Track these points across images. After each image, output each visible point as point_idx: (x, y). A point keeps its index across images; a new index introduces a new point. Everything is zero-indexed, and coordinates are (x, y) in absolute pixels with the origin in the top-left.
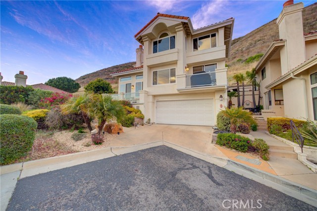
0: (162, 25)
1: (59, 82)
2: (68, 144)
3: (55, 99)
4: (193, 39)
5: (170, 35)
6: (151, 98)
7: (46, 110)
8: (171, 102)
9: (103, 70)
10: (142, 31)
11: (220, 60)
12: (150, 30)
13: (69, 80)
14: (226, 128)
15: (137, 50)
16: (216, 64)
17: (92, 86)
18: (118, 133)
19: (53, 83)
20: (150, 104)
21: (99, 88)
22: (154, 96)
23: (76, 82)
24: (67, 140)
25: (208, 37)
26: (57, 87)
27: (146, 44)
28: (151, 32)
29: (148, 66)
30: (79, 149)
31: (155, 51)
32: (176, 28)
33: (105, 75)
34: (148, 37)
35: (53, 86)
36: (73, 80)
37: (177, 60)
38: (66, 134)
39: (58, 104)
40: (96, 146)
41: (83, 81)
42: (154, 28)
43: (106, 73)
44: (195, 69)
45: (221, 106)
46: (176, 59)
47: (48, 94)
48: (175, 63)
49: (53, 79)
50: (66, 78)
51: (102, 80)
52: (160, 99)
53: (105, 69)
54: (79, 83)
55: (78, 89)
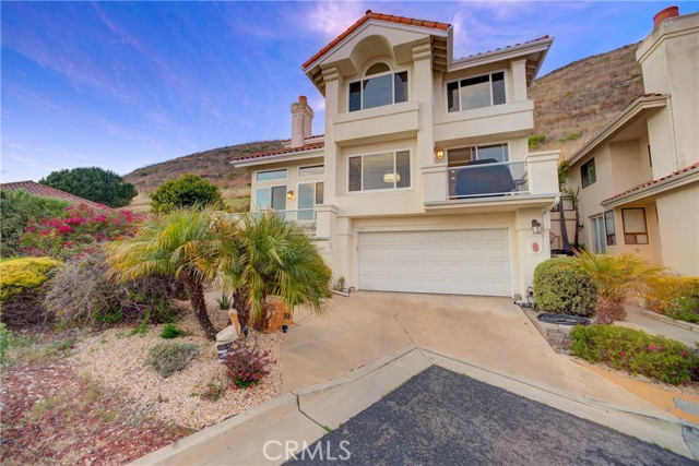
0: (377, 42)
1: (79, 180)
2: (136, 390)
3: (77, 224)
4: (446, 83)
5: (395, 69)
6: (345, 225)
7: (44, 261)
8: (397, 236)
9: (193, 156)
10: (323, 53)
11: (517, 136)
12: (344, 52)
13: (108, 177)
14: (568, 307)
15: (295, 108)
16: (506, 145)
17: (171, 192)
18: (285, 328)
19: (63, 182)
20: (344, 240)
21: (190, 197)
22: (353, 220)
23: (127, 182)
24: (128, 372)
25: (485, 79)
26: (75, 191)
27: (333, 87)
28: (347, 56)
29: (337, 143)
30: (185, 413)
31: (354, 106)
32: (414, 50)
33: (198, 167)
34: (339, 70)
35: (64, 190)
36: (117, 177)
37: (417, 131)
38: (121, 343)
39: (87, 241)
40: (245, 392)
41: (142, 179)
42: (356, 47)
43: (200, 164)
44: (452, 154)
45: (536, 247)
46: (416, 128)
47: (54, 207)
48: (411, 136)
49: (63, 173)
50: (99, 169)
51: (197, 178)
52: (369, 227)
53: (199, 155)
54: (132, 183)
55: (130, 199)
